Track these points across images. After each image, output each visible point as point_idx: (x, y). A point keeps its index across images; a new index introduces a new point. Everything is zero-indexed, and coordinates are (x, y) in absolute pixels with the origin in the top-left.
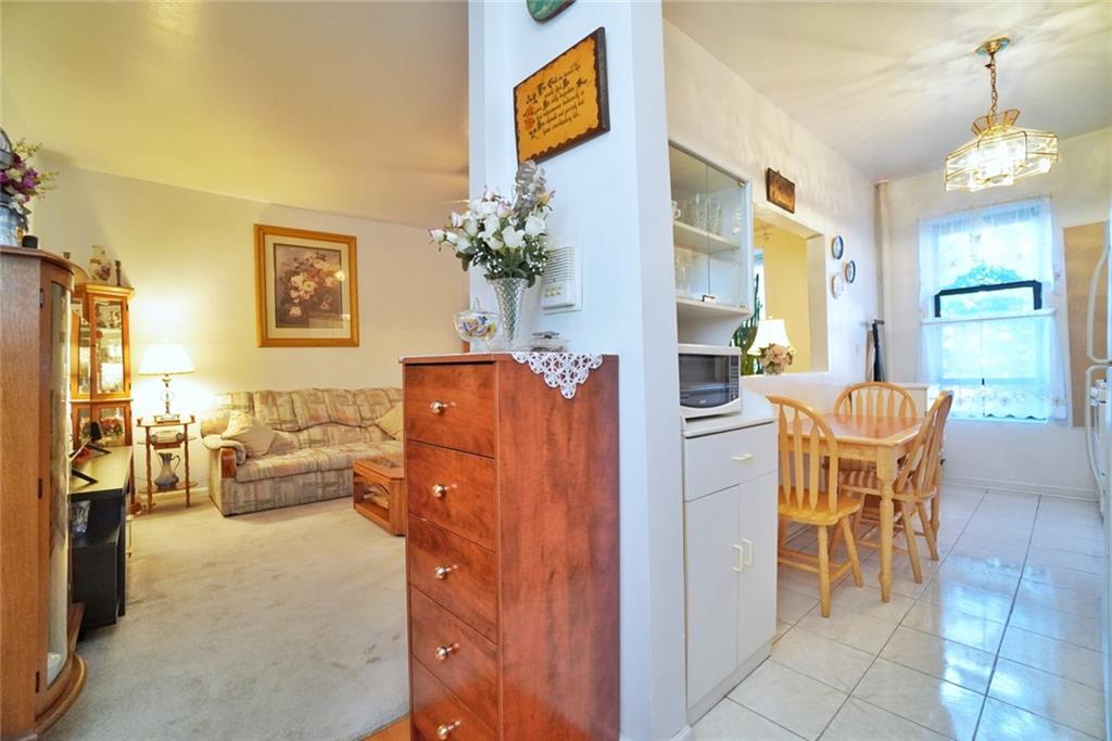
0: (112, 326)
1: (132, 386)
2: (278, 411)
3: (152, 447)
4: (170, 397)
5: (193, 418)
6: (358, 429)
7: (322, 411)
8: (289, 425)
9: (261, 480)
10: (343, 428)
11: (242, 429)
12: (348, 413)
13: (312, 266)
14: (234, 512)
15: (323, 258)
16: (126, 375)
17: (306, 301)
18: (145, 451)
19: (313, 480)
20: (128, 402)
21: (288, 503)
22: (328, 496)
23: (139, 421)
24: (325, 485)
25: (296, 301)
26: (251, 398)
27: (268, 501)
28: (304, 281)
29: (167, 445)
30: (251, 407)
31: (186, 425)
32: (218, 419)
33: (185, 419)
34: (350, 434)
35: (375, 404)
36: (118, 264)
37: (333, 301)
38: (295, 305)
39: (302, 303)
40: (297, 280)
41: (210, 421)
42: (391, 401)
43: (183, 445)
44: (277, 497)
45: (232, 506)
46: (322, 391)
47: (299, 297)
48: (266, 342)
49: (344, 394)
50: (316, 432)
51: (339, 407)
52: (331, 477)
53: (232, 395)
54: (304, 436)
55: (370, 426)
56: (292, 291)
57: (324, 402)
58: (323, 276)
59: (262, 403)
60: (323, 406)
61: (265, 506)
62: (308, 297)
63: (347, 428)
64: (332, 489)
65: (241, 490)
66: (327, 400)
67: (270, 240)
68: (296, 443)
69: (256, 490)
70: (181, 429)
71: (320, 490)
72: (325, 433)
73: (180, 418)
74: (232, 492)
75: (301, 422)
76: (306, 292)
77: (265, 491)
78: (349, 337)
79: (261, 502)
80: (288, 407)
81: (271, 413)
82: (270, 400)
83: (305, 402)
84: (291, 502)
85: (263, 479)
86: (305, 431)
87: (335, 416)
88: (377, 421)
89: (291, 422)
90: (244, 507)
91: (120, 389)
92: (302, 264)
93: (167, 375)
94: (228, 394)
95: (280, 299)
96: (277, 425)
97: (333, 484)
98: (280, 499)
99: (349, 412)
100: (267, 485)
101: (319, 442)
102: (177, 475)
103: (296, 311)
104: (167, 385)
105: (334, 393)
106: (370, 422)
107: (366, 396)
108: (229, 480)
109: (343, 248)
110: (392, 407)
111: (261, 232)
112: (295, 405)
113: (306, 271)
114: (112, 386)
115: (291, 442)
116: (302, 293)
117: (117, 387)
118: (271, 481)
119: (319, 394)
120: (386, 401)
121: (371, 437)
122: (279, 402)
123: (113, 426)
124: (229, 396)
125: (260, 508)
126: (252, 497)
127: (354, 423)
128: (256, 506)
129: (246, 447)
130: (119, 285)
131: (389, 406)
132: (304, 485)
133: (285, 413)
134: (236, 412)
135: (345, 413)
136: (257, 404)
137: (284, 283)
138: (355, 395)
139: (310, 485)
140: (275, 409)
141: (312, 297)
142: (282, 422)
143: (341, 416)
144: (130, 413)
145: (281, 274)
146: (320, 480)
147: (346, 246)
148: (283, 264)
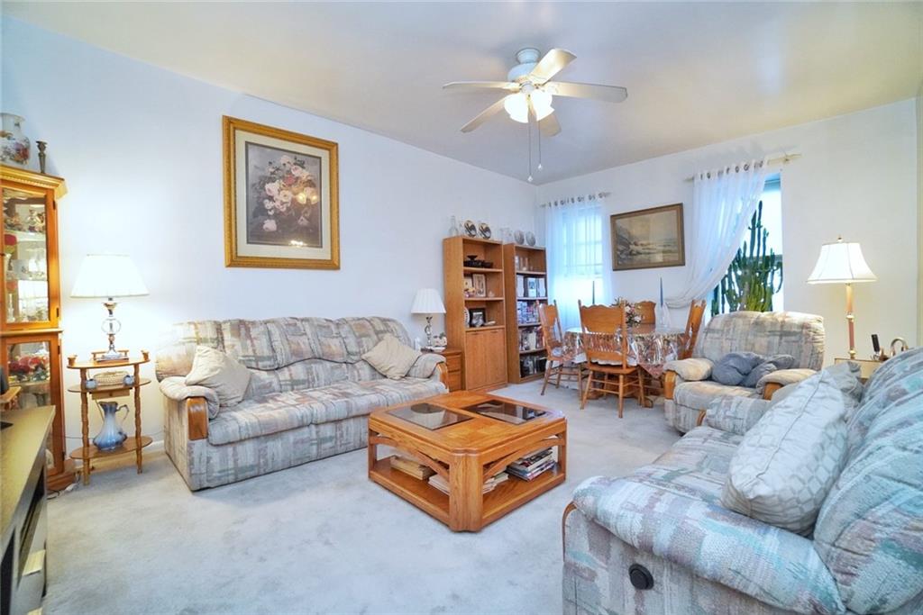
0: (32, 229)
1: (62, 312)
2: (253, 345)
3: (89, 396)
4: (115, 327)
5: (146, 355)
6: (344, 365)
7: (304, 344)
8: (267, 363)
9: (241, 441)
10: (328, 365)
11: (212, 370)
12: (334, 348)
13: (289, 172)
14: (205, 485)
15: (302, 165)
16: (53, 297)
18: (80, 402)
19: (306, 436)
20: (55, 334)
21: (276, 469)
22: (323, 453)
23: (71, 361)
24: (321, 441)
25: (271, 213)
26: (218, 328)
27: (252, 467)
29: (111, 393)
30: (220, 341)
31: (136, 366)
32: (179, 356)
33: (135, 357)
34: (337, 372)
35: (361, 336)
36: (41, 146)
37: (311, 216)
39: (277, 216)
40: (272, 188)
41: (169, 358)
42: (377, 333)
43: (132, 392)
44: (262, 461)
45: (204, 477)
46: (302, 320)
47: (274, 208)
48: (235, 261)
49: (326, 324)
50: (298, 371)
51: (323, 339)
52: (328, 431)
53: (195, 324)
54: (284, 375)
55: (357, 361)
56: (267, 201)
57: (305, 334)
59: (233, 335)
60: (304, 339)
61: (249, 474)
62: (284, 209)
63: (333, 364)
64: (329, 445)
65: (216, 455)
66: (308, 331)
67: (242, 137)
68: (275, 385)
69: (235, 454)
70: (130, 370)
71: (315, 447)
72: (309, 372)
73: (129, 356)
74: (204, 459)
75: (281, 359)
76: (283, 203)
77: (247, 454)
78: (329, 258)
79: (243, 470)
80: (264, 340)
81: (244, 347)
82: (243, 331)
83: (285, 334)
84: (280, 466)
85: (245, 440)
86: (286, 369)
87: (318, 351)
88: (364, 357)
89: (269, 358)
90: (219, 478)
91: (45, 316)
92: (278, 169)
93: (111, 299)
94: (190, 323)
95: (252, 210)
96: (252, 363)
97: (331, 438)
98: (266, 464)
99: (335, 345)
100: (249, 446)
101: (303, 382)
102: (125, 431)
103: (270, 225)
104: (111, 312)
105: (316, 323)
106: (356, 358)
107: (350, 326)
108: (199, 443)
109: (324, 154)
110: (380, 340)
111: (232, 126)
112: (274, 338)
113: (282, 177)
114: (33, 313)
116: (277, 204)
117: (40, 313)
118: (255, 441)
119: (299, 323)
120: (372, 332)
121: (359, 375)
122: (254, 333)
123: (33, 367)
124: (192, 326)
125: (241, 476)
126: (231, 464)
127: (339, 359)
128: (236, 474)
129: (219, 394)
130: (43, 173)
131: (375, 337)
132: (296, 443)
133: (262, 347)
134: (203, 347)
135: (330, 346)
136: (227, 336)
138: (338, 324)
139: (303, 441)
140: (249, 342)
141: (288, 209)
142: (258, 359)
143: (327, 350)
144: (59, 348)
145: (253, 180)
146: (314, 436)
147: (327, 152)
148: (256, 167)
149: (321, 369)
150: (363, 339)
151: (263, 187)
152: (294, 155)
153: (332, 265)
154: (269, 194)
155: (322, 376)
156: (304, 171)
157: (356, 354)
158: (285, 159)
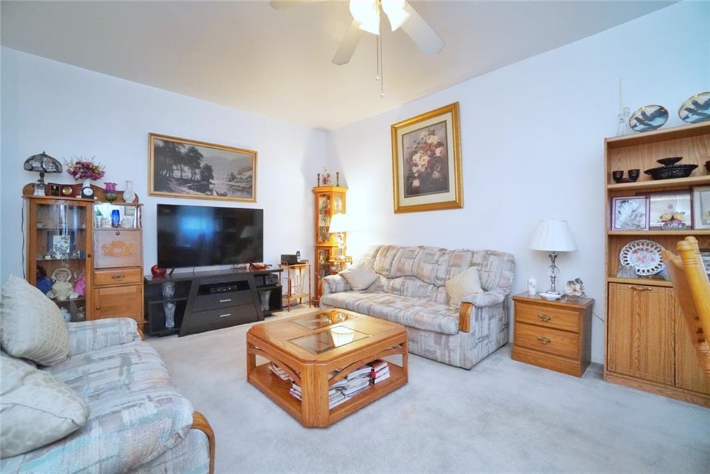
13: (426, 142)
15: (433, 133)
17: (422, 173)
25: (416, 175)
28: (421, 156)
38: (415, 178)
40: (416, 157)
58: (434, 148)
62: (423, 170)
63: (422, 283)
76: (422, 166)
92: (419, 144)
103: (416, 183)
115: (383, 286)
137: (410, 163)
141: (426, 169)
149: (411, 285)
150: (453, 268)
151: (411, 160)
152: (427, 129)
153: (455, 205)
154: (414, 162)
155: (410, 290)
156: (435, 137)
157: (441, 279)
158: (423, 134)
